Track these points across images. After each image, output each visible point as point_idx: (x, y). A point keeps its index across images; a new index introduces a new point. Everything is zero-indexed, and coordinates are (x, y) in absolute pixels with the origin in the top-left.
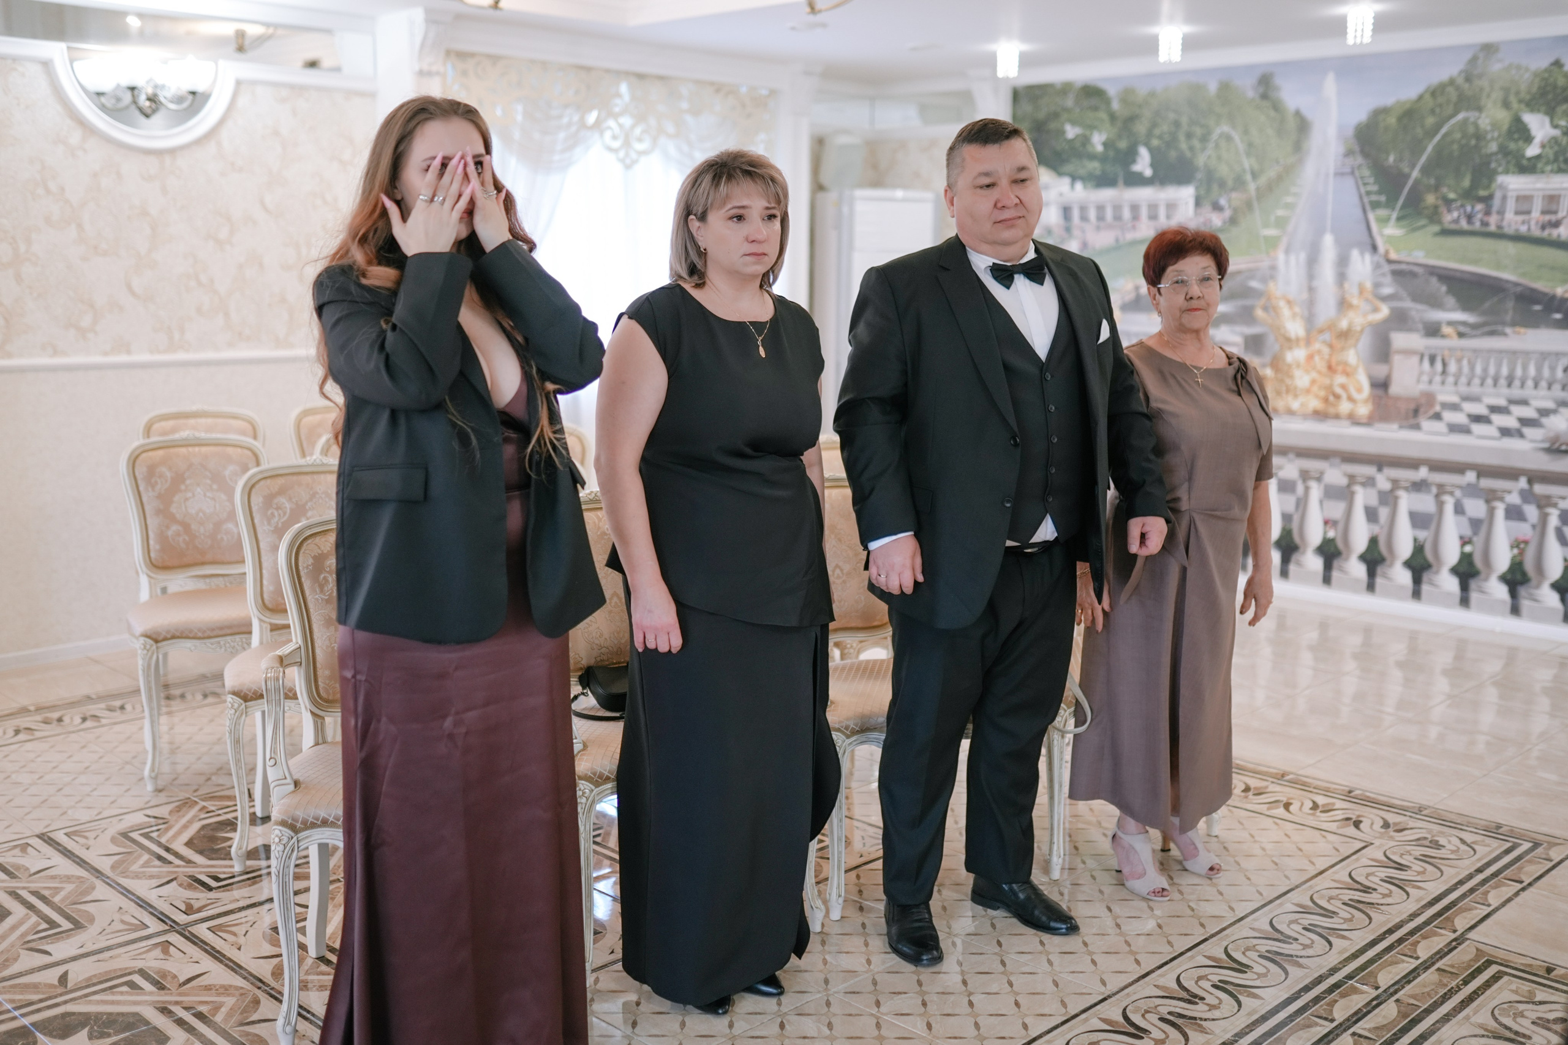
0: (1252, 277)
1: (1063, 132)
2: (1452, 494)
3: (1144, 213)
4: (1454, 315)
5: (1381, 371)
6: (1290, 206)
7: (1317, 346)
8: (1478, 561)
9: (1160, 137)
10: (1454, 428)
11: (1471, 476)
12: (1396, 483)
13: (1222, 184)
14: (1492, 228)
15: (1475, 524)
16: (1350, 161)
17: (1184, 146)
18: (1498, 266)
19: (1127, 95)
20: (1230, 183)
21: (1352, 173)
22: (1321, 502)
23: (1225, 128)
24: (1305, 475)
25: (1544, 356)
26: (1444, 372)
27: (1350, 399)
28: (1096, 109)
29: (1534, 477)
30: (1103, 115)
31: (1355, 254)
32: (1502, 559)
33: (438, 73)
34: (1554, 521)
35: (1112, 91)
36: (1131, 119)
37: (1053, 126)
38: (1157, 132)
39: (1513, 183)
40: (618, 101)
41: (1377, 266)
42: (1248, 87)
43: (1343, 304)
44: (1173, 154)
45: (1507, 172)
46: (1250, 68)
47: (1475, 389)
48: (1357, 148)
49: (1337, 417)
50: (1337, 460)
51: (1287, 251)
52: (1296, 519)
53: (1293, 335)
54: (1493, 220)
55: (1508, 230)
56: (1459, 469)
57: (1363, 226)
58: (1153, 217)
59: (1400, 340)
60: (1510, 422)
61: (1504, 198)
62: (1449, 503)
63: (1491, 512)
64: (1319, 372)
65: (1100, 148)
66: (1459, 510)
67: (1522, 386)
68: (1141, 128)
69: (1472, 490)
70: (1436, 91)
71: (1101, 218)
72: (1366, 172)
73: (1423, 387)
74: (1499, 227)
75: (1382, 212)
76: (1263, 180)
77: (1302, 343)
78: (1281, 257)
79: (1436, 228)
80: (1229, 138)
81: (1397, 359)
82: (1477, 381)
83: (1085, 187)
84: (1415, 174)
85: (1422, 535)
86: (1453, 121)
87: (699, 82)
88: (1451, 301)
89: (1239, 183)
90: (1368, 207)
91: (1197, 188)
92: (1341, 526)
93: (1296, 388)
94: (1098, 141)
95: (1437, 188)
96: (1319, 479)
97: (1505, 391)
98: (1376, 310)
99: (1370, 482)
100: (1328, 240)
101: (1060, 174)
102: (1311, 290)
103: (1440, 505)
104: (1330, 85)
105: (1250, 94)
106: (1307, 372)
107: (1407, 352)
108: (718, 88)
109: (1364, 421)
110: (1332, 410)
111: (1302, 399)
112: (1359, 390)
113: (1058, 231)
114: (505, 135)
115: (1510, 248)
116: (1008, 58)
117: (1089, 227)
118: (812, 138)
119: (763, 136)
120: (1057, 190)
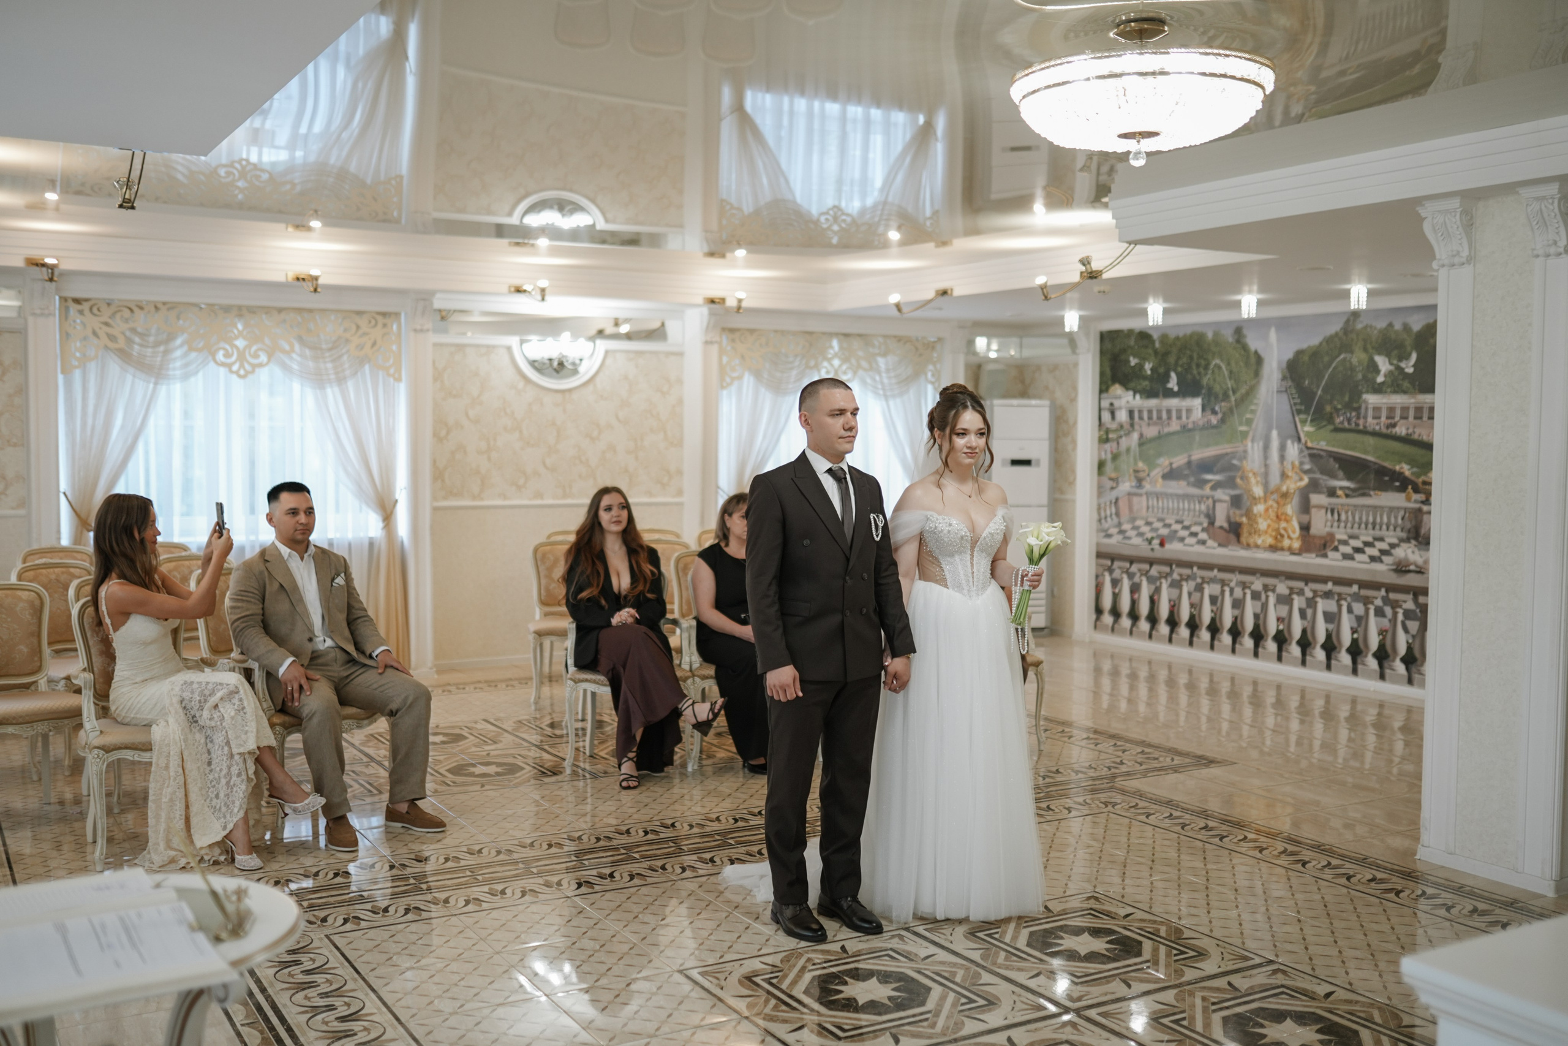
0: (1234, 458)
1: (1129, 362)
2: (1345, 599)
3: (1174, 414)
5: (1305, 519)
6: (1253, 412)
7: (1270, 503)
8: (1361, 645)
9: (1182, 366)
10: (1346, 557)
11: (1355, 588)
12: (1315, 592)
13: (1216, 397)
14: (1361, 427)
15: (1359, 619)
16: (1284, 383)
17: (1195, 372)
18: (1366, 452)
19: (1164, 337)
20: (1221, 396)
21: (1286, 391)
22: (1275, 605)
23: (1217, 361)
24: (1266, 588)
25: (1391, 509)
26: (1339, 520)
27: (1289, 537)
28: (1146, 347)
29: (1390, 588)
30: (1150, 351)
31: (1289, 442)
32: (1374, 642)
33: (716, 342)
34: (1400, 617)
35: (1155, 336)
36: (1166, 354)
37: (1123, 357)
38: (1180, 362)
39: (1372, 399)
40: (831, 351)
41: (1301, 451)
42: (1228, 336)
43: (1284, 476)
44: (1189, 377)
45: (1367, 392)
46: (1229, 323)
47: (1356, 531)
48: (1288, 375)
50: (1283, 578)
51: (1253, 441)
52: (1262, 616)
53: (1257, 496)
54: (1361, 422)
55: (1370, 429)
56: (1348, 583)
57: (1293, 426)
58: (1179, 418)
59: (1316, 499)
60: (1374, 552)
61: (1367, 409)
62: (1344, 604)
63: (1367, 611)
64: (1272, 520)
65: (1149, 372)
66: (1350, 610)
67: (1381, 529)
68: (1172, 360)
69: (1356, 597)
70: (1329, 340)
71: (1150, 418)
72: (1294, 391)
73: (1328, 529)
74: (1365, 427)
75: (1303, 416)
76: (1238, 395)
77: (1262, 501)
78: (1250, 444)
79: (1331, 427)
80: (1219, 368)
81: (1313, 511)
82: (1356, 526)
83: (1141, 398)
84: (1319, 392)
85: (1331, 627)
86: (1338, 360)
87: (885, 337)
88: (1341, 474)
89: (1226, 396)
90: (1295, 413)
91: (1203, 399)
92: (1286, 621)
93: (1259, 530)
94: (1148, 367)
95: (1331, 402)
96: (1273, 591)
97: (1371, 532)
98: (1301, 479)
99: (1301, 592)
100: (1274, 434)
101: (1127, 389)
102: (1266, 466)
103: (1340, 607)
104: (1273, 335)
105: (1230, 340)
106: (1265, 520)
107: (1319, 507)
108: (899, 339)
109: (1297, 552)
110: (1279, 545)
111: (1262, 538)
112: (1294, 532)
113: (1127, 426)
114: (757, 374)
115: (1371, 440)
116: (1072, 320)
117: (1144, 424)
118: (968, 366)
119: (931, 367)
120: (1125, 399)
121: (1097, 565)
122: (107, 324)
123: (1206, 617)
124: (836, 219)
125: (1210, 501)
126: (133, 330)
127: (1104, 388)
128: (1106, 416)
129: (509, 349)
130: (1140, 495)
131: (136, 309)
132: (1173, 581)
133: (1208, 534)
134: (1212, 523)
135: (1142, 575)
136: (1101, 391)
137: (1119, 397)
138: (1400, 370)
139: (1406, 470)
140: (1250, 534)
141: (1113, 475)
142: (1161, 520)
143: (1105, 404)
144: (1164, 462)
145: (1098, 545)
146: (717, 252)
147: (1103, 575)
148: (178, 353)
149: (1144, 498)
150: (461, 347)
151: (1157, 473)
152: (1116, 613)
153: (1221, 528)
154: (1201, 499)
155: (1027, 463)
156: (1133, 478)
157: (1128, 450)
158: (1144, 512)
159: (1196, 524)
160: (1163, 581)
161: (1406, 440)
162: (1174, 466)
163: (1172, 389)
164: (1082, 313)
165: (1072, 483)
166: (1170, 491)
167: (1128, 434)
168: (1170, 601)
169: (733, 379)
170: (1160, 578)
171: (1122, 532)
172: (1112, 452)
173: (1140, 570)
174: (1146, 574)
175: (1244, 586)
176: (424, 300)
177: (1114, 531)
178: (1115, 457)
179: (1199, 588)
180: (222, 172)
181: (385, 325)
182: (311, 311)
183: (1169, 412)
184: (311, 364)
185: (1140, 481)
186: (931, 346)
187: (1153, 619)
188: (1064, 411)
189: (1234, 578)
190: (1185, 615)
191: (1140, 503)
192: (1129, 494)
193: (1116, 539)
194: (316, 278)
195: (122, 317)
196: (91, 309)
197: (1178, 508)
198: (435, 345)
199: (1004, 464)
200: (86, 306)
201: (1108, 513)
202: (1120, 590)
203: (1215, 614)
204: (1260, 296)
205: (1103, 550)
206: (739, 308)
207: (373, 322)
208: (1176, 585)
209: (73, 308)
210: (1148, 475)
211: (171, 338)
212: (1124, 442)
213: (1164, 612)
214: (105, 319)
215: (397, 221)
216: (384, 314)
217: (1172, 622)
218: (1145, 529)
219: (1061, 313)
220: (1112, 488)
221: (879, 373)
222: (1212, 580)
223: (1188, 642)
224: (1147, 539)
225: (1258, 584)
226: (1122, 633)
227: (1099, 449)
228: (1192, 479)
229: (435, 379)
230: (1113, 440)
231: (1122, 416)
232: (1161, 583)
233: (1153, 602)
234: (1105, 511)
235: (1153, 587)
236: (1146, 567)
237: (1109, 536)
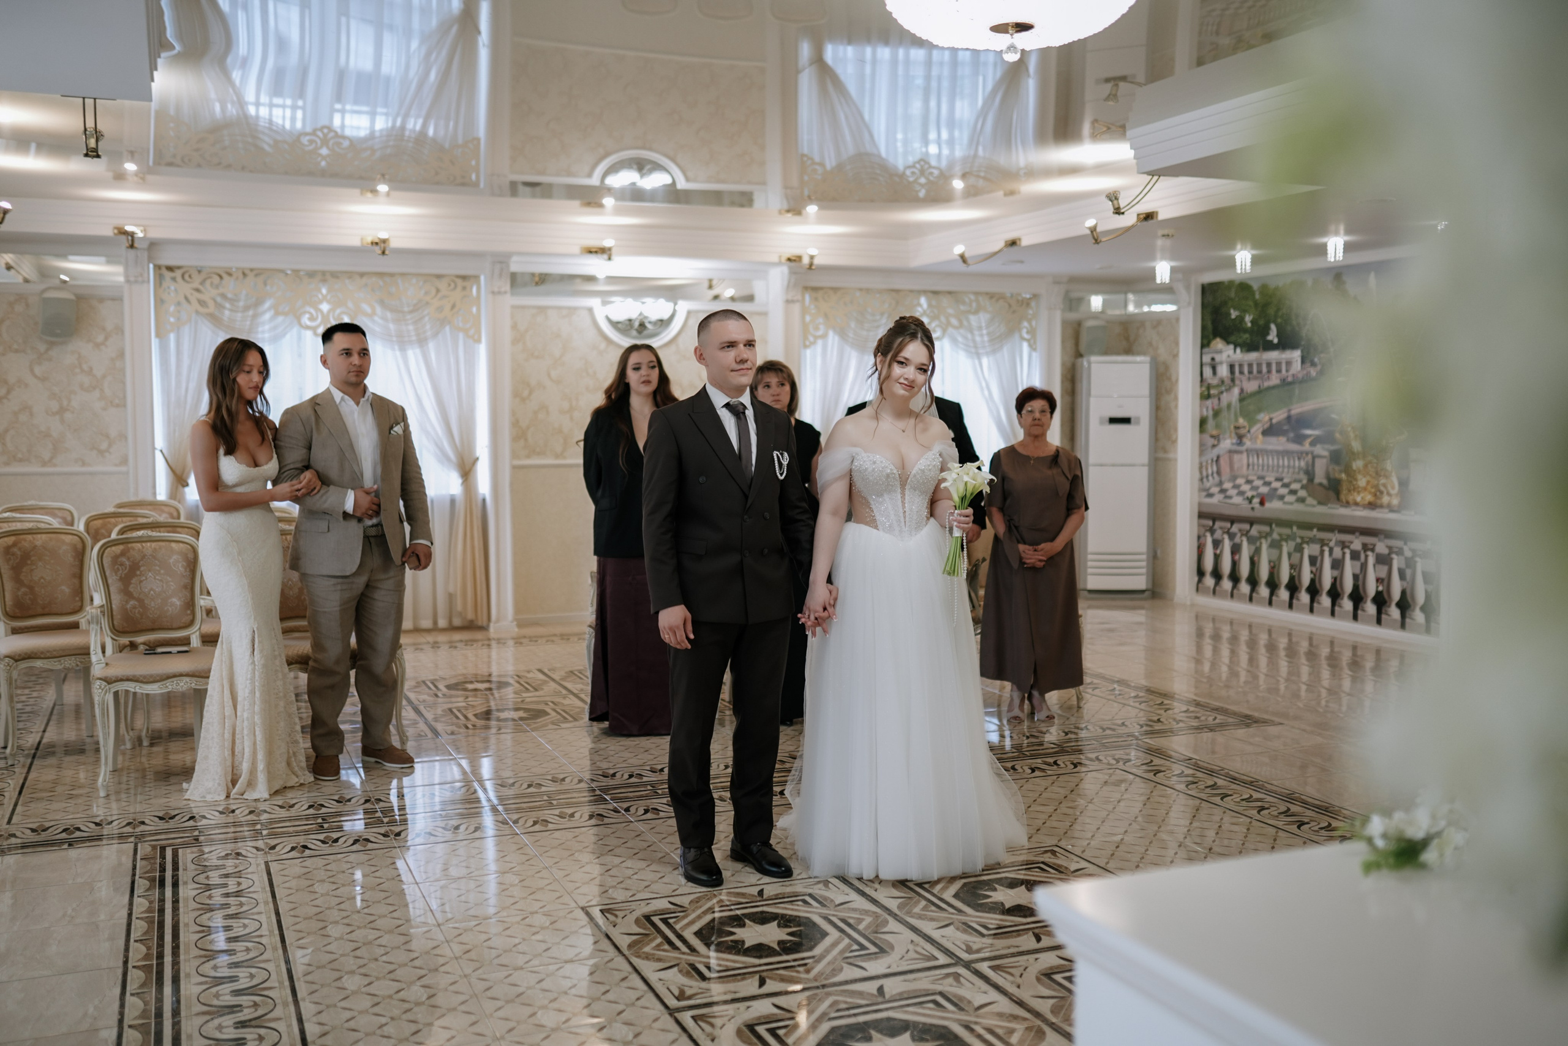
0: (1332, 411)
1: (1230, 314)
3: (1274, 367)
5: (1404, 474)
6: (1351, 362)
7: (1369, 458)
9: (1281, 317)
12: (1413, 551)
13: (1315, 349)
17: (1294, 323)
19: (1263, 290)
20: (1320, 348)
22: (1374, 566)
23: (1316, 311)
24: (1365, 547)
27: (1388, 494)
28: (1246, 299)
30: (1251, 303)
33: (798, 301)
35: (1255, 286)
36: (1266, 305)
37: (1223, 310)
38: (1280, 314)
40: (920, 309)
42: (1327, 283)
44: (1288, 328)
46: (1328, 270)
49: (1381, 506)
50: (1382, 537)
52: (1361, 577)
53: (1356, 451)
58: (1279, 371)
64: (1369, 475)
65: (1249, 325)
68: (1271, 311)
71: (1250, 372)
76: (1336, 345)
77: (1361, 457)
83: (1242, 351)
85: (1430, 588)
87: (976, 294)
89: (1325, 348)
91: (1302, 352)
92: (1386, 583)
93: (1359, 487)
94: (1248, 319)
96: (1373, 550)
99: (1400, 552)
101: (1228, 343)
102: (1364, 419)
105: (1329, 288)
106: (1364, 476)
108: (991, 296)
109: (1394, 508)
110: (1377, 502)
111: (1362, 495)
112: (1393, 488)
113: (1228, 381)
114: (842, 334)
116: (1163, 271)
117: (1244, 378)
118: (1065, 323)
119: (1026, 324)
120: (1226, 353)
121: (1199, 525)
122: (198, 290)
123: (1306, 579)
124: (922, 172)
125: (1310, 457)
126: (223, 296)
127: (1205, 342)
128: (1208, 371)
129: (590, 310)
130: (1240, 452)
131: (225, 276)
132: (1273, 541)
133: (1308, 491)
134: (1311, 480)
135: (1242, 535)
136: (1203, 346)
137: (1220, 352)
140: (1349, 491)
141: (1214, 433)
142: (1261, 478)
143: (1207, 359)
144: (1264, 417)
145: (1200, 504)
146: (795, 209)
147: (1205, 536)
148: (267, 316)
149: (1245, 455)
150: (542, 309)
151: (1257, 429)
152: (1217, 575)
153: (1321, 484)
154: (1300, 455)
155: (1126, 421)
156: (1233, 435)
157: (1229, 406)
158: (1244, 471)
159: (1296, 481)
160: (1263, 541)
162: (1274, 421)
163: (1271, 342)
164: (1174, 264)
165: (1175, 442)
166: (1270, 447)
167: (1229, 390)
168: (1270, 562)
169: (816, 338)
170: (1260, 537)
171: (1223, 491)
172: (1213, 409)
173: (1240, 530)
174: (1246, 534)
175: (1344, 545)
176: (501, 262)
177: (1215, 490)
178: (1216, 414)
179: (1299, 549)
180: (305, 140)
181: (464, 288)
182: (392, 275)
183: (1269, 365)
184: (391, 326)
185: (1240, 437)
186: (1026, 303)
187: (1253, 581)
188: (1167, 367)
189: (1334, 537)
190: (1285, 577)
191: (1241, 460)
192: (1230, 452)
193: (1217, 499)
194: (384, 241)
195: (212, 284)
196: (183, 276)
197: (1278, 466)
198: (514, 307)
199: (1102, 422)
200: (178, 274)
201: (1210, 472)
202: (1221, 552)
203: (1315, 575)
204: (1347, 238)
205: (1205, 510)
206: (811, 265)
207: (453, 285)
208: (1276, 545)
209: (168, 275)
210: (1249, 431)
211: (258, 303)
212: (1225, 398)
213: (1264, 574)
214: (196, 285)
215: (476, 184)
216: (464, 278)
217: (1272, 584)
218: (1245, 487)
219: (1152, 264)
220: (1214, 446)
221: (971, 331)
222: (1312, 540)
223: (1287, 605)
224: (1248, 498)
225: (1357, 544)
226: (1223, 595)
227: (1201, 406)
228: (1292, 435)
229: (515, 342)
230: (1214, 396)
231: (1223, 371)
232: (1261, 543)
233: (1253, 564)
234: (1207, 469)
235: (1253, 548)
236: (1246, 526)
237: (1210, 495)
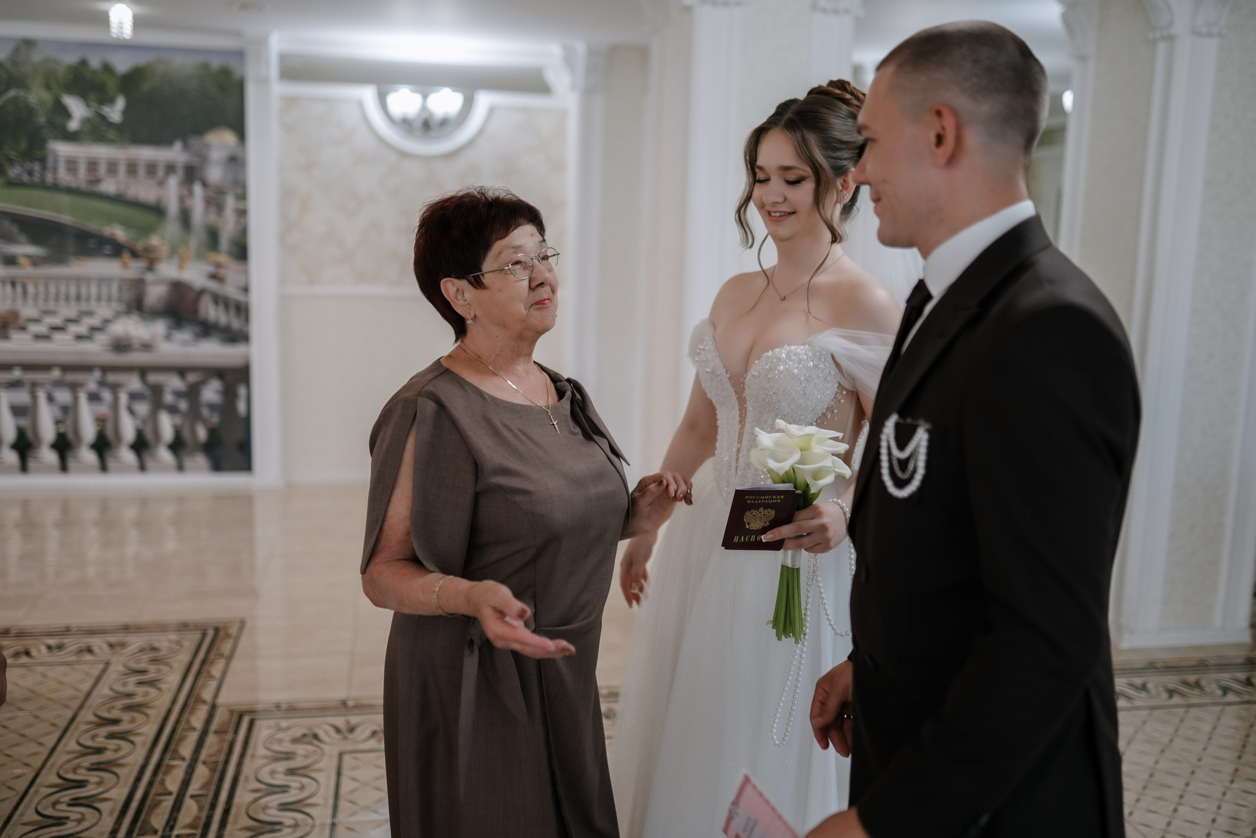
2: (42, 387)
4: (24, 249)
8: (71, 436)
10: (38, 337)
11: (56, 374)
14: (50, 182)
15: (65, 409)
18: (58, 212)
25: (102, 280)
26: (24, 294)
29: (106, 369)
32: (89, 431)
34: (123, 398)
39: (62, 149)
45: (55, 140)
47: (51, 305)
54: (49, 178)
55: (62, 184)
56: (46, 367)
60: (82, 329)
61: (56, 161)
62: (42, 396)
63: (76, 399)
66: (50, 399)
67: (88, 302)
69: (58, 384)
73: (8, 306)
74: (55, 182)
82: (52, 299)
85: (24, 422)
86: (7, 97)
88: (23, 238)
97: (75, 306)
103: (34, 398)
115: (65, 200)
138: (103, 118)
139: (120, 233)
161: (118, 199)
